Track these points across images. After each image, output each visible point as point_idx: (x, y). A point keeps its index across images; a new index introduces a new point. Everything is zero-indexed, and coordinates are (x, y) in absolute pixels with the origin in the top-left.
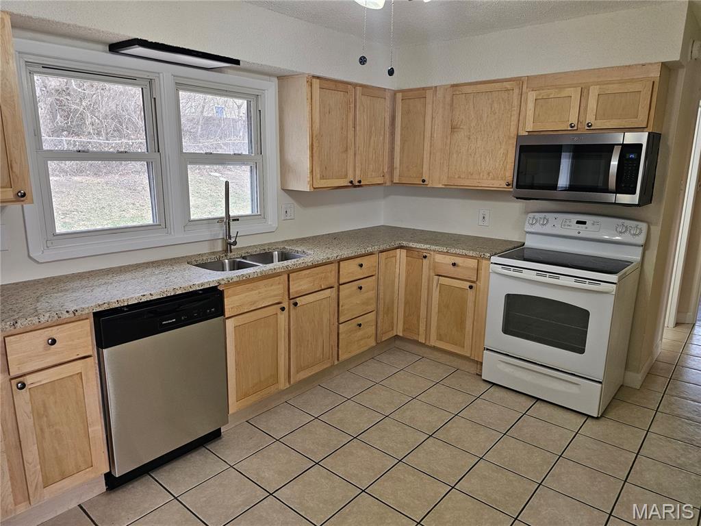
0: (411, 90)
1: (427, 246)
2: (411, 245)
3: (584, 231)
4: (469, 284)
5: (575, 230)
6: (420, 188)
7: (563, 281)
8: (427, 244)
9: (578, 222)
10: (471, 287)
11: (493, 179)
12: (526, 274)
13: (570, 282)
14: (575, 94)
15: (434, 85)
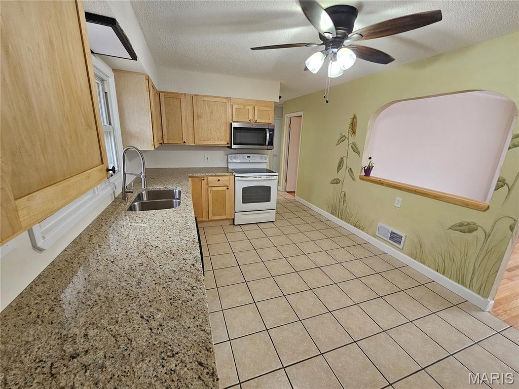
0: (169, 93)
1: (203, 174)
2: (195, 175)
3: (251, 160)
4: (226, 188)
5: (247, 160)
6: (183, 146)
7: (263, 178)
8: (204, 173)
9: (248, 157)
10: (228, 189)
11: (220, 141)
12: (250, 178)
13: (265, 178)
14: (250, 108)
15: (184, 92)
